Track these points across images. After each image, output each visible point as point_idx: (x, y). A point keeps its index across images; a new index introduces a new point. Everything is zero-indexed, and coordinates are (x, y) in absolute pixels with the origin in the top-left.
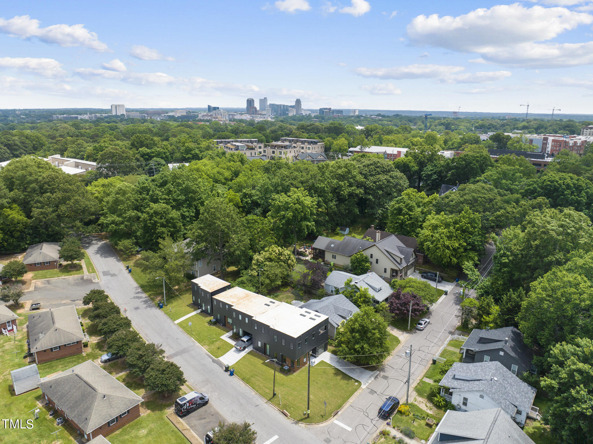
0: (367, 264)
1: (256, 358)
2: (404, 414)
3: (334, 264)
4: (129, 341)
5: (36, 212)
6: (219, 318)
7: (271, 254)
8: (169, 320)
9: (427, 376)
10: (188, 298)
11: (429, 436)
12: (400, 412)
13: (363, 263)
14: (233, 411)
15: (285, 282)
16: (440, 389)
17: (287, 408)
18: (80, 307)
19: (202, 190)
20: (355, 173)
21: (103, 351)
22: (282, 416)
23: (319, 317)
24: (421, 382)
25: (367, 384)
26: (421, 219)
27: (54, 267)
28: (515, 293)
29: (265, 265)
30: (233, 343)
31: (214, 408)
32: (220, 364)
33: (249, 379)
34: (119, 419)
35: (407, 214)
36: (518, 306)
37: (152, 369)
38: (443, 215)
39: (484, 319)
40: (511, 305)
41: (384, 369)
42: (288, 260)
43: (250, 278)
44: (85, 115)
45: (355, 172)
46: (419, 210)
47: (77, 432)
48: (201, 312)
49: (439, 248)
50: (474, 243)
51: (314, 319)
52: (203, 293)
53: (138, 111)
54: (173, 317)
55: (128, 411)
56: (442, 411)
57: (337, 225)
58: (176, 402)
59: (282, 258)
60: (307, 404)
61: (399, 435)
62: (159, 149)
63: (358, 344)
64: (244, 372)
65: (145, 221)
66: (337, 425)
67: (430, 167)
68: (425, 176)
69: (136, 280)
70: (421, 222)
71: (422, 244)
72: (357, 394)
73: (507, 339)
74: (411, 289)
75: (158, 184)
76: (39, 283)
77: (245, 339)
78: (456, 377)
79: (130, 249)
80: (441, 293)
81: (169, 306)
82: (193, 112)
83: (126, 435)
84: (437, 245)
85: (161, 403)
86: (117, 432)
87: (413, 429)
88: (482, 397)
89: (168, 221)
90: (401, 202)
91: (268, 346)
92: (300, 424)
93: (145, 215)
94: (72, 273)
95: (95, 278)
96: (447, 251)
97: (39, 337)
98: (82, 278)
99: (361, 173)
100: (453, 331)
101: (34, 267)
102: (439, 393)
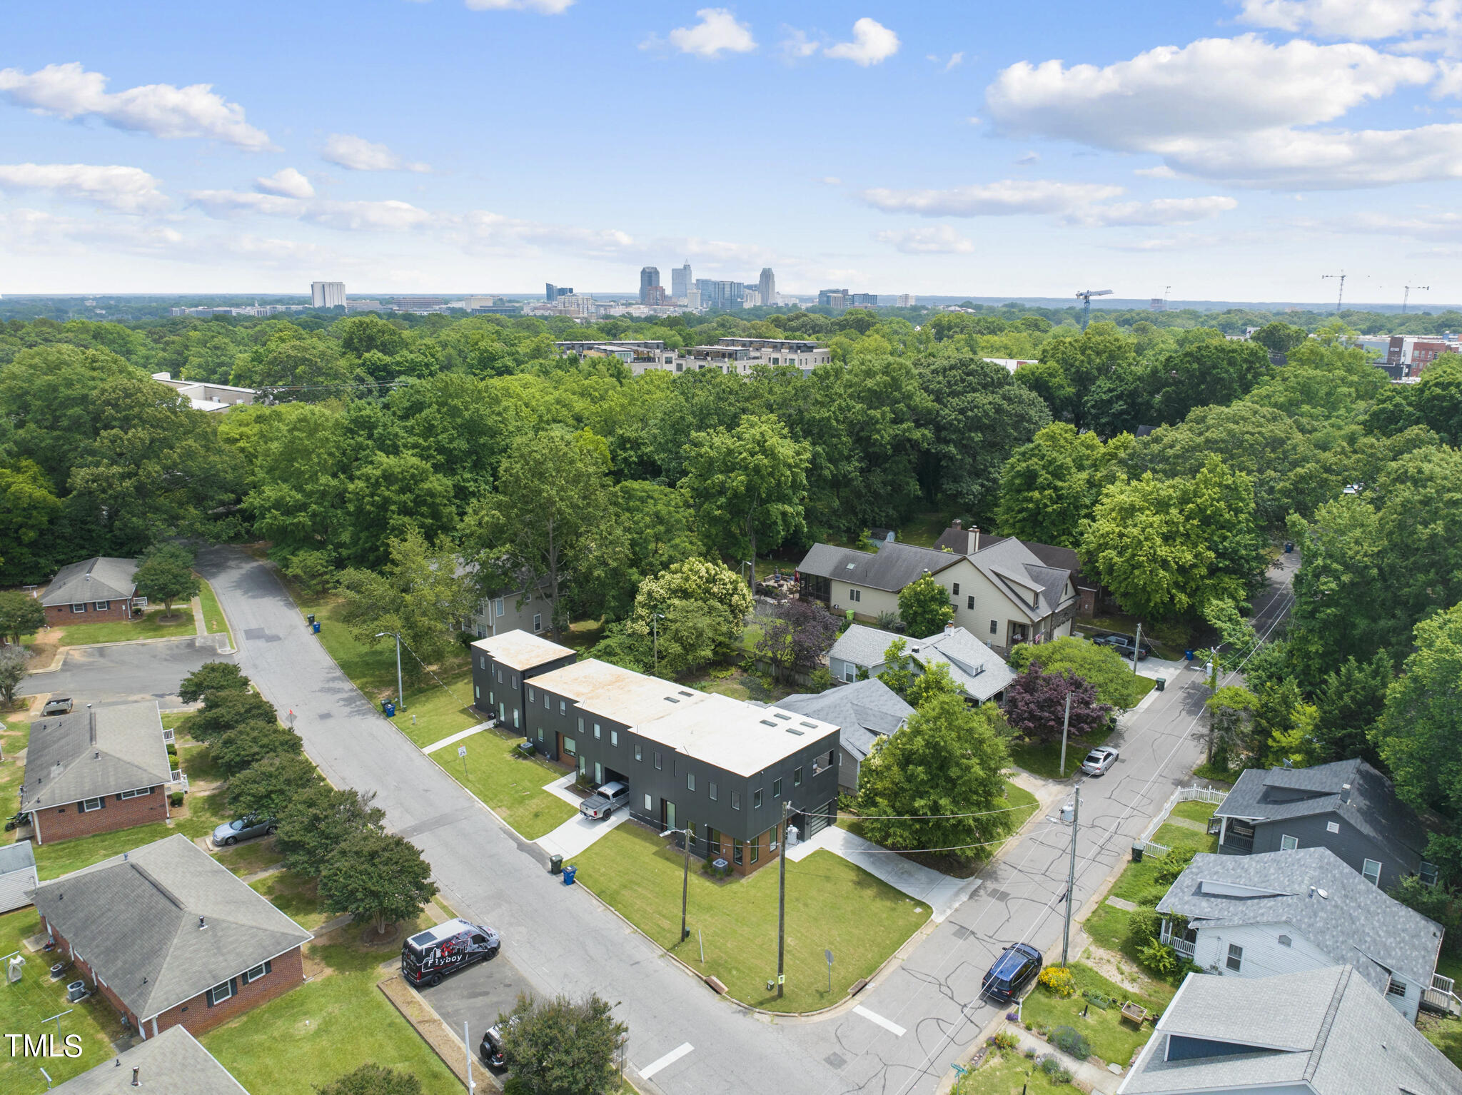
0: (945, 609)
1: (637, 840)
2: (1057, 991)
3: (855, 614)
4: (288, 782)
5: (80, 476)
6: (541, 738)
7: (687, 579)
8: (408, 747)
9: (1118, 891)
10: (464, 693)
11: (1132, 1053)
12: (1044, 986)
13: (935, 607)
14: (566, 975)
15: (724, 654)
16: (1158, 922)
17: (721, 970)
18: (175, 711)
19: (511, 429)
20: (909, 388)
21: (223, 817)
22: (706, 992)
23: (814, 727)
24: (1102, 909)
25: (949, 912)
26: (1087, 502)
27: (120, 617)
28: (1365, 666)
29: (669, 607)
30: (575, 801)
31: (512, 968)
32: (538, 855)
33: (617, 892)
34: (240, 986)
35: (1049, 486)
36: (1376, 703)
37: (343, 853)
38: (1148, 482)
39: (1274, 740)
40: (1353, 698)
41: (995, 872)
42: (732, 595)
43: (628, 641)
44: (249, 308)
45: (910, 386)
46: (1084, 475)
47: (118, 1022)
48: (496, 726)
49: (1139, 565)
50: (1235, 551)
51: (800, 734)
52: (500, 673)
53: (377, 299)
54: (419, 738)
55: (268, 964)
56: (1167, 987)
57: (864, 523)
58: (407, 945)
59: (715, 589)
60: (777, 960)
61: (1043, 1049)
62: (412, 356)
63: (921, 798)
64: (602, 875)
65: (359, 497)
66: (862, 1019)
67: (1104, 383)
68: (1093, 407)
69: (332, 651)
70: (1087, 507)
71: (1091, 556)
72: (919, 936)
73: (1347, 786)
74: (1067, 665)
75: (399, 413)
76: (77, 654)
77: (609, 790)
78: (1205, 889)
79: (322, 575)
80: (1146, 686)
81: (410, 711)
82: (510, 301)
83: (257, 1031)
84: (1134, 555)
85: (365, 950)
86: (235, 1024)
87: (1084, 1033)
88: (1284, 941)
89: (419, 501)
90: (1034, 455)
91: (671, 809)
92: (757, 1016)
93: (361, 484)
94: (165, 631)
95: (223, 645)
96: (1162, 573)
97: (49, 774)
98: (191, 645)
99: (926, 389)
100: (1187, 778)
101: (66, 614)
102: (1157, 934)
